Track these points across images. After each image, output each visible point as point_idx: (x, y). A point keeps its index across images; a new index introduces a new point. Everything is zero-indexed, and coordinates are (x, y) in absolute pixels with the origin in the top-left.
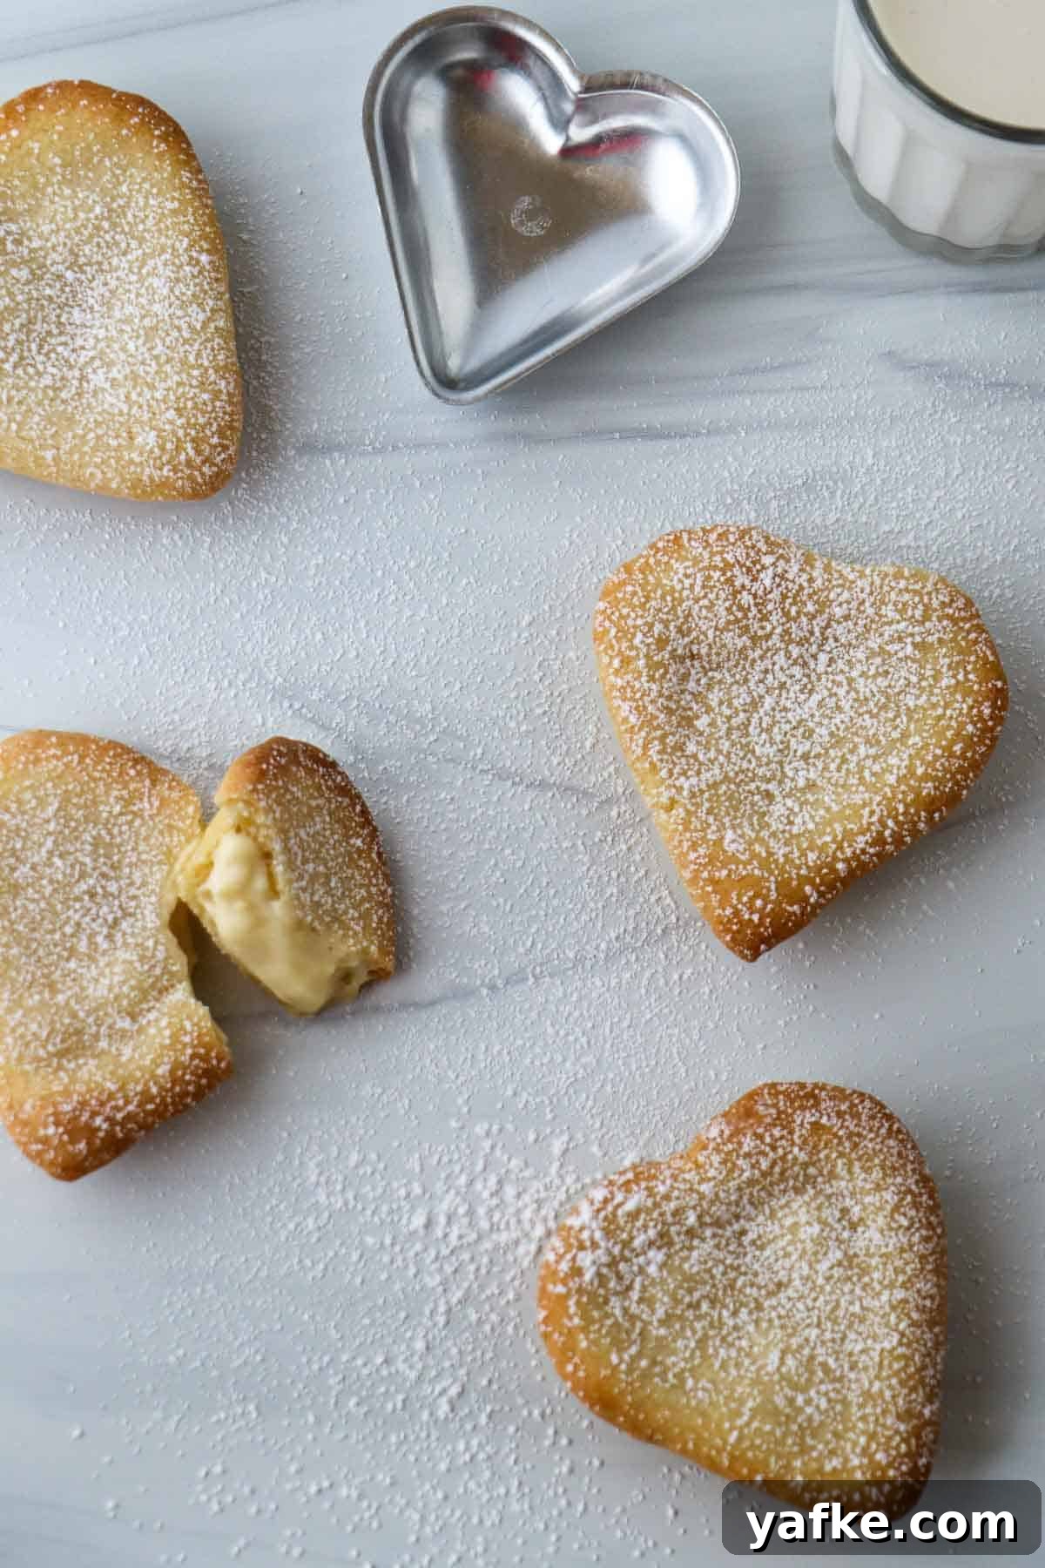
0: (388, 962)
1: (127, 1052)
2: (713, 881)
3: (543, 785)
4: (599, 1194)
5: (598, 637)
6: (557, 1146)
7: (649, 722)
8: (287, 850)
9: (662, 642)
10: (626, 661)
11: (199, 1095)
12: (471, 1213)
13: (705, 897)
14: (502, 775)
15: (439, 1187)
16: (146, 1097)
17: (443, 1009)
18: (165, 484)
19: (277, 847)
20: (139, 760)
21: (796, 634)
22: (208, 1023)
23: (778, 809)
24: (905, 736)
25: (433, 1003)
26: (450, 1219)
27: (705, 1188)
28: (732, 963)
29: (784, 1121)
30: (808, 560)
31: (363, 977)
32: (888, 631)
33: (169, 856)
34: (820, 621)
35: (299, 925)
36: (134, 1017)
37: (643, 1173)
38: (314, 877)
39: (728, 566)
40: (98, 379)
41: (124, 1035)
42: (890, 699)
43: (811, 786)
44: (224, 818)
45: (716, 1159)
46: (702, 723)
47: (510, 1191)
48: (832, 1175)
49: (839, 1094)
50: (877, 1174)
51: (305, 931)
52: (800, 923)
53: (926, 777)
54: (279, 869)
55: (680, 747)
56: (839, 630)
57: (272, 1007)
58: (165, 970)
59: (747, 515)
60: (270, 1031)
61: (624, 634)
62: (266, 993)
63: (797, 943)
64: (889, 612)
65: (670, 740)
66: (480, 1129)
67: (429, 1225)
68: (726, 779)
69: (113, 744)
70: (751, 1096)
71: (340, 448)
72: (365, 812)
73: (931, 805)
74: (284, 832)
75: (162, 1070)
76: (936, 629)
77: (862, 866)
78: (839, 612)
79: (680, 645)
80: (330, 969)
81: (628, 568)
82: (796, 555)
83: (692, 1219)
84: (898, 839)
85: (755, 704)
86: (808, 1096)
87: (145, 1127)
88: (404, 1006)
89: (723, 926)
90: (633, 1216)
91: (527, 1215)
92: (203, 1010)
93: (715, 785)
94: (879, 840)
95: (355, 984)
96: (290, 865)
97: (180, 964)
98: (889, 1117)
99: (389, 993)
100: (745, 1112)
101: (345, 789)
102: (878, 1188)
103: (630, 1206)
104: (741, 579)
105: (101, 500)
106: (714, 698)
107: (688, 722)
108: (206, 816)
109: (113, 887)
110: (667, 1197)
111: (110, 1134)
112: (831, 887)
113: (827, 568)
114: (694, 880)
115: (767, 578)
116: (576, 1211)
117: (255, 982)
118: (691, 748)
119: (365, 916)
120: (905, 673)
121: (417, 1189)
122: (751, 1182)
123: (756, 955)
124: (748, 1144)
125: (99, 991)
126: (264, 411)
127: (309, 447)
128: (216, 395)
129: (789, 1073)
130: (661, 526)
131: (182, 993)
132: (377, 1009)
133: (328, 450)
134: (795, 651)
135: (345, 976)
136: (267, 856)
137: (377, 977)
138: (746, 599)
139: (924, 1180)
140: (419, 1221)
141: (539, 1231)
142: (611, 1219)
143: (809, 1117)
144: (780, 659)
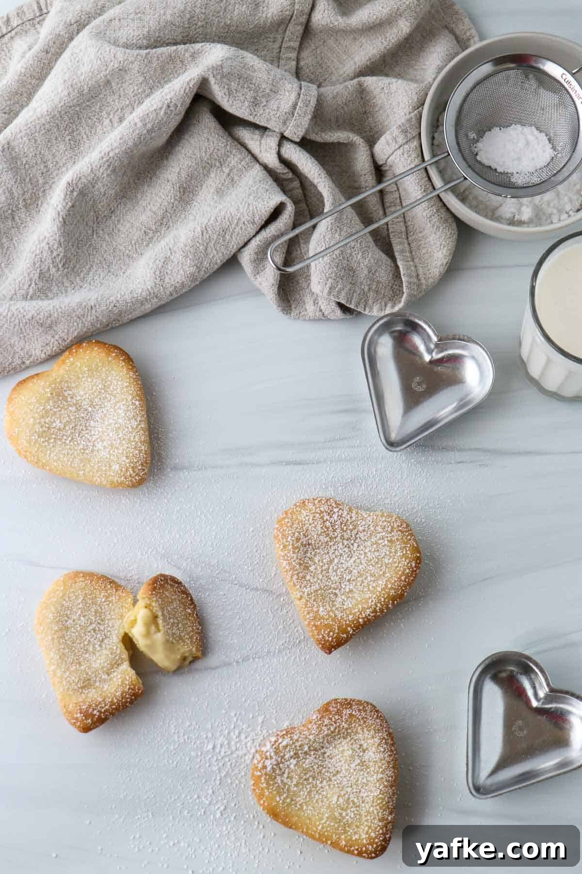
0: (199, 654)
1: (106, 687)
2: (316, 626)
3: (257, 589)
4: (273, 739)
5: (276, 537)
6: (260, 720)
7: (293, 569)
8: (163, 615)
9: (298, 539)
10: (285, 547)
11: (131, 702)
12: (229, 744)
13: (312, 631)
14: (241, 586)
15: (218, 734)
16: (112, 703)
17: (220, 670)
18: (122, 483)
19: (160, 614)
20: (112, 582)
21: (346, 536)
22: (134, 677)
23: (339, 599)
24: (384, 573)
25: (217, 668)
26: (221, 746)
27: (311, 737)
28: (322, 655)
29: (339, 713)
30: (350, 510)
31: (190, 659)
32: (379, 535)
33: (122, 617)
34: (355, 532)
35: (167, 641)
36: (108, 675)
37: (289, 732)
38: (173, 624)
39: (322, 512)
40: (99, 446)
41: (105, 680)
42: (379, 560)
43: (351, 591)
44: (141, 603)
45: (315, 727)
46: (312, 568)
47: (243, 736)
48: (357, 733)
49: (359, 703)
50: (372, 732)
51: (170, 645)
52: (346, 641)
53: (391, 588)
54: (160, 621)
55: (304, 577)
56: (361, 535)
57: (158, 670)
58: (120, 658)
59: (330, 493)
60: (158, 678)
61: (284, 536)
62: (156, 665)
63: (347, 646)
64: (379, 529)
65: (301, 575)
66: (232, 714)
67: (214, 748)
68: (321, 588)
69: (103, 576)
70: (328, 704)
71: (187, 469)
72: (192, 600)
73: (394, 599)
74: (162, 609)
75: (118, 694)
76: (396, 535)
77: (369, 620)
78: (361, 529)
79: (304, 540)
80: (179, 657)
81: (286, 513)
82: (346, 508)
83: (306, 748)
84: (382, 611)
85: (331, 561)
86: (348, 703)
87: (112, 714)
88: (206, 669)
89: (319, 642)
90: (285, 747)
91: (249, 745)
92: (133, 672)
93: (317, 591)
94: (375, 611)
95: (187, 662)
96: (164, 620)
97: (125, 655)
98: (377, 711)
99: (199, 664)
100: (325, 709)
101: (185, 592)
102: (373, 737)
103: (284, 743)
104: (326, 517)
105: (100, 488)
106: (316, 560)
107: (307, 568)
108: (135, 602)
109: (102, 628)
110: (297, 740)
111: (99, 717)
112: (357, 628)
113: (357, 513)
114: (309, 624)
115: (335, 517)
116: (265, 745)
117: (152, 660)
118: (308, 577)
119: (191, 638)
120: (386, 550)
121: (210, 735)
122: (327, 735)
123: (330, 653)
124: (326, 721)
125: (96, 665)
126: (159, 455)
127: (175, 468)
128: (140, 451)
129: (341, 695)
130: (298, 497)
131: (126, 666)
132: (196, 670)
133: (183, 468)
134: (346, 542)
135: (184, 659)
136: (155, 617)
137: (195, 659)
138: (328, 524)
139: (390, 734)
140: (210, 746)
141: (253, 750)
142: (277, 748)
143: (348, 712)
144: (340, 545)
